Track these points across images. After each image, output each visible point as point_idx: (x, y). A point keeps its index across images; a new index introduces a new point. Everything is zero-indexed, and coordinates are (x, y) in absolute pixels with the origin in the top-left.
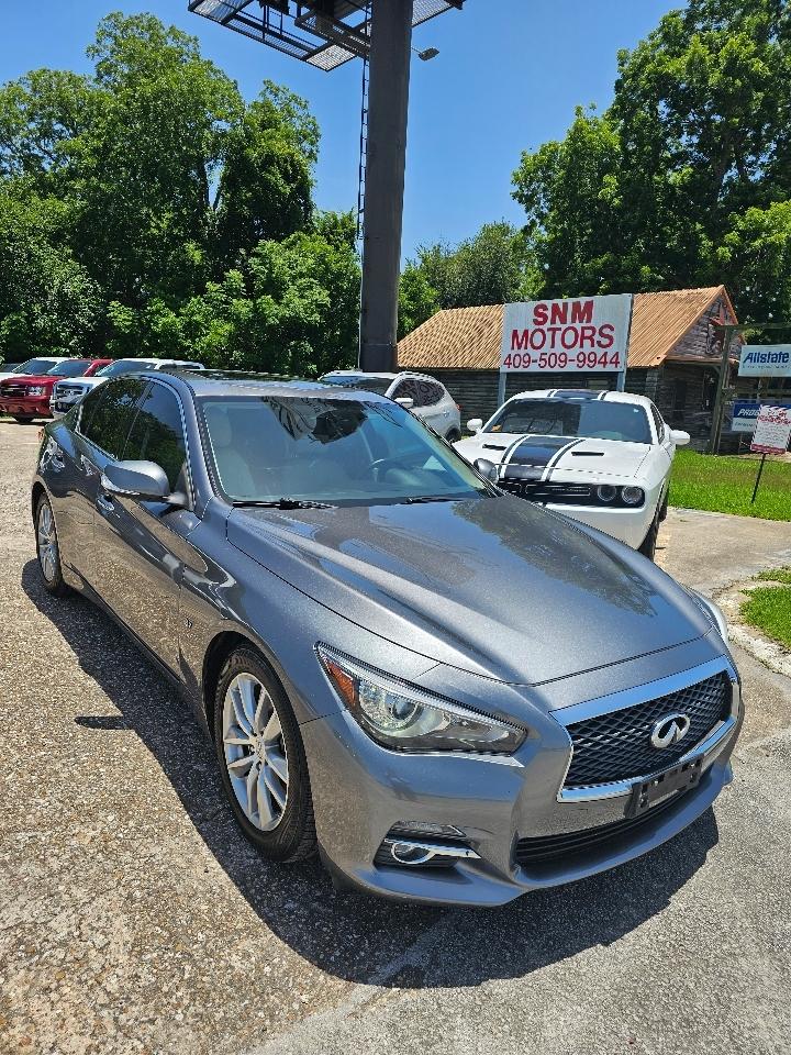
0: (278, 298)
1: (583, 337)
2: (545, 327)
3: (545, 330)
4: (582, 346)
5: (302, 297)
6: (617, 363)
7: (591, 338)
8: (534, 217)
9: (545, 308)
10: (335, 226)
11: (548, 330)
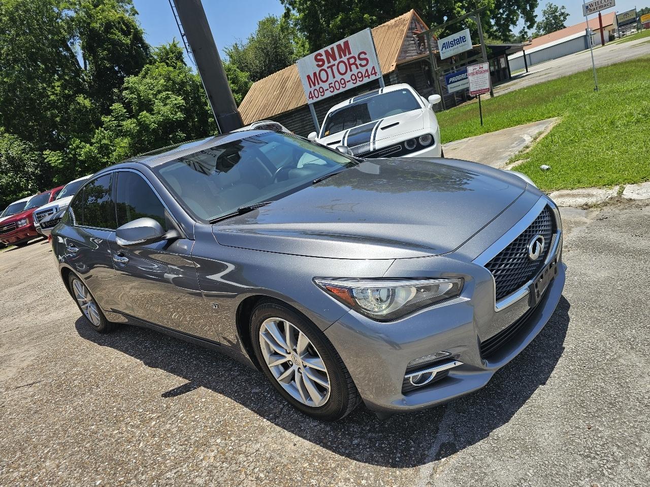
0: (150, 111)
1: (350, 65)
2: (325, 67)
3: (326, 69)
4: (351, 70)
5: (165, 105)
6: (375, 73)
7: (354, 64)
8: (288, 5)
9: (320, 55)
10: (167, 54)
11: (328, 68)
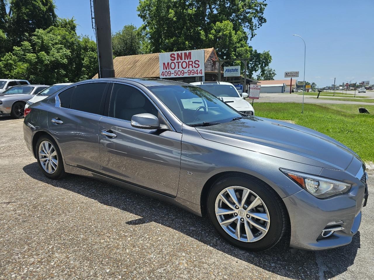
0: (48, 53)
1: (189, 65)
2: (175, 61)
4: (189, 68)
5: (58, 52)
6: (201, 73)
8: (146, 23)
9: (174, 55)
10: (66, 24)
11: (176, 62)
